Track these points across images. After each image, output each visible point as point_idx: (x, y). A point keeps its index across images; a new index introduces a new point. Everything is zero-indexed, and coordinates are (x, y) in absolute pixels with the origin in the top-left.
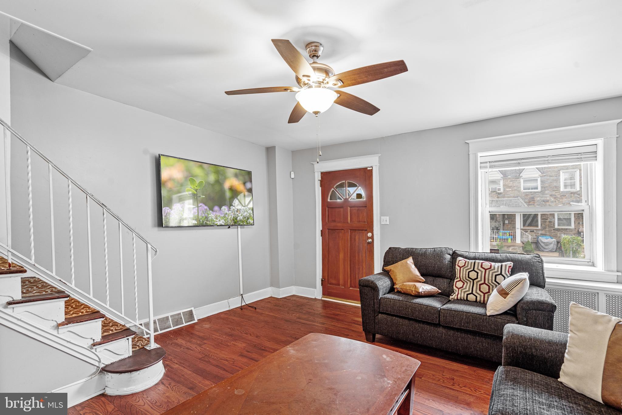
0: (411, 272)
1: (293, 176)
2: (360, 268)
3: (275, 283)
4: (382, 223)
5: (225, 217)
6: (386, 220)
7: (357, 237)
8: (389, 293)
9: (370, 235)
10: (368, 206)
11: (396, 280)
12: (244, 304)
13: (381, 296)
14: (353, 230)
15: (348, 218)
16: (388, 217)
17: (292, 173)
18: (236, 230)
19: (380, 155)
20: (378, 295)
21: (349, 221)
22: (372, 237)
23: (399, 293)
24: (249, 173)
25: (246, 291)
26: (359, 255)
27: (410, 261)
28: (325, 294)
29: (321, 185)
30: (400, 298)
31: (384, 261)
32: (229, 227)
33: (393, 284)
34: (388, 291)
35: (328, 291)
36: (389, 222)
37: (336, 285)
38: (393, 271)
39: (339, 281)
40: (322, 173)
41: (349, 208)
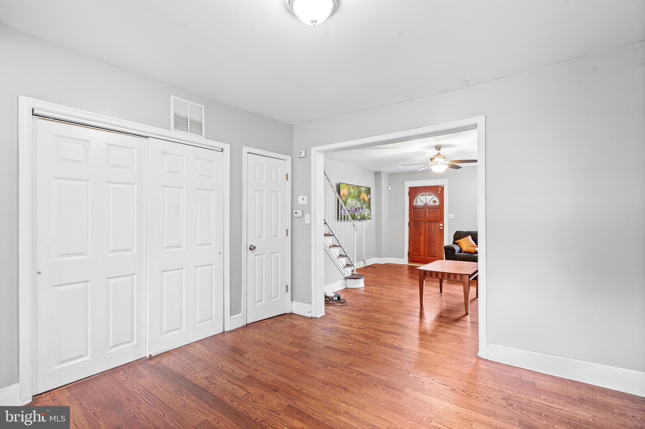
0: (470, 243)
1: (389, 189)
2: (434, 245)
3: (378, 255)
4: (450, 218)
5: (360, 215)
6: (452, 216)
7: (433, 226)
8: (459, 253)
9: (441, 225)
10: (441, 207)
11: (463, 247)
12: (366, 265)
13: (456, 254)
14: (430, 221)
15: (427, 215)
16: (453, 215)
17: (389, 187)
18: (362, 222)
19: (449, 178)
20: (455, 253)
21: (428, 217)
22: (443, 226)
23: (465, 252)
24: (369, 189)
25: (367, 258)
26: (433, 237)
27: (470, 237)
28: (410, 261)
29: (409, 195)
30: (467, 254)
31: (454, 238)
32: (360, 221)
33: (461, 249)
34: (459, 252)
35: (412, 260)
36: (454, 217)
37: (418, 255)
38: (461, 243)
39: (420, 253)
40: (409, 188)
41: (428, 209)
